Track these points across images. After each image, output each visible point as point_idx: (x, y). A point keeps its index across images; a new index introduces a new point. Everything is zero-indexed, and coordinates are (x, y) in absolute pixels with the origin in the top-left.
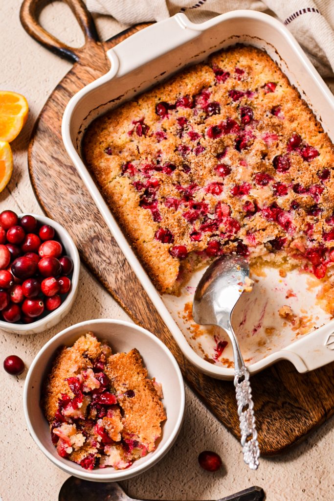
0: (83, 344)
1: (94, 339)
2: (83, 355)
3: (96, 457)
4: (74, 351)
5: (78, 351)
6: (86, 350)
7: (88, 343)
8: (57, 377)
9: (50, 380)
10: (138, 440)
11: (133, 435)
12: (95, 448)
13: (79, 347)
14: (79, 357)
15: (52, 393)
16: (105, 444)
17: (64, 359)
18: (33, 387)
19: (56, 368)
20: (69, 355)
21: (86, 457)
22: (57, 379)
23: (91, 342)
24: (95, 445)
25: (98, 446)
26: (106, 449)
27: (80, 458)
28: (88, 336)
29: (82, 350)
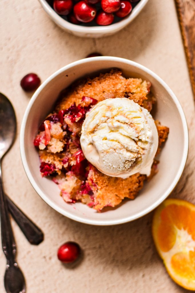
0: (134, 86)
1: (146, 91)
2: (126, 93)
3: (56, 171)
4: (123, 84)
5: (125, 87)
6: (132, 92)
7: (139, 89)
8: (93, 87)
9: (86, 83)
10: (95, 192)
11: (95, 186)
12: (62, 164)
13: (129, 85)
14: (121, 91)
15: (78, 93)
16: (72, 169)
17: (111, 80)
18: (67, 76)
19: (99, 80)
20: (117, 82)
21: (50, 163)
22: (91, 88)
23: (141, 91)
24: (64, 162)
25: (66, 166)
26: (69, 173)
27: (45, 159)
28: (145, 84)
29: (129, 89)
